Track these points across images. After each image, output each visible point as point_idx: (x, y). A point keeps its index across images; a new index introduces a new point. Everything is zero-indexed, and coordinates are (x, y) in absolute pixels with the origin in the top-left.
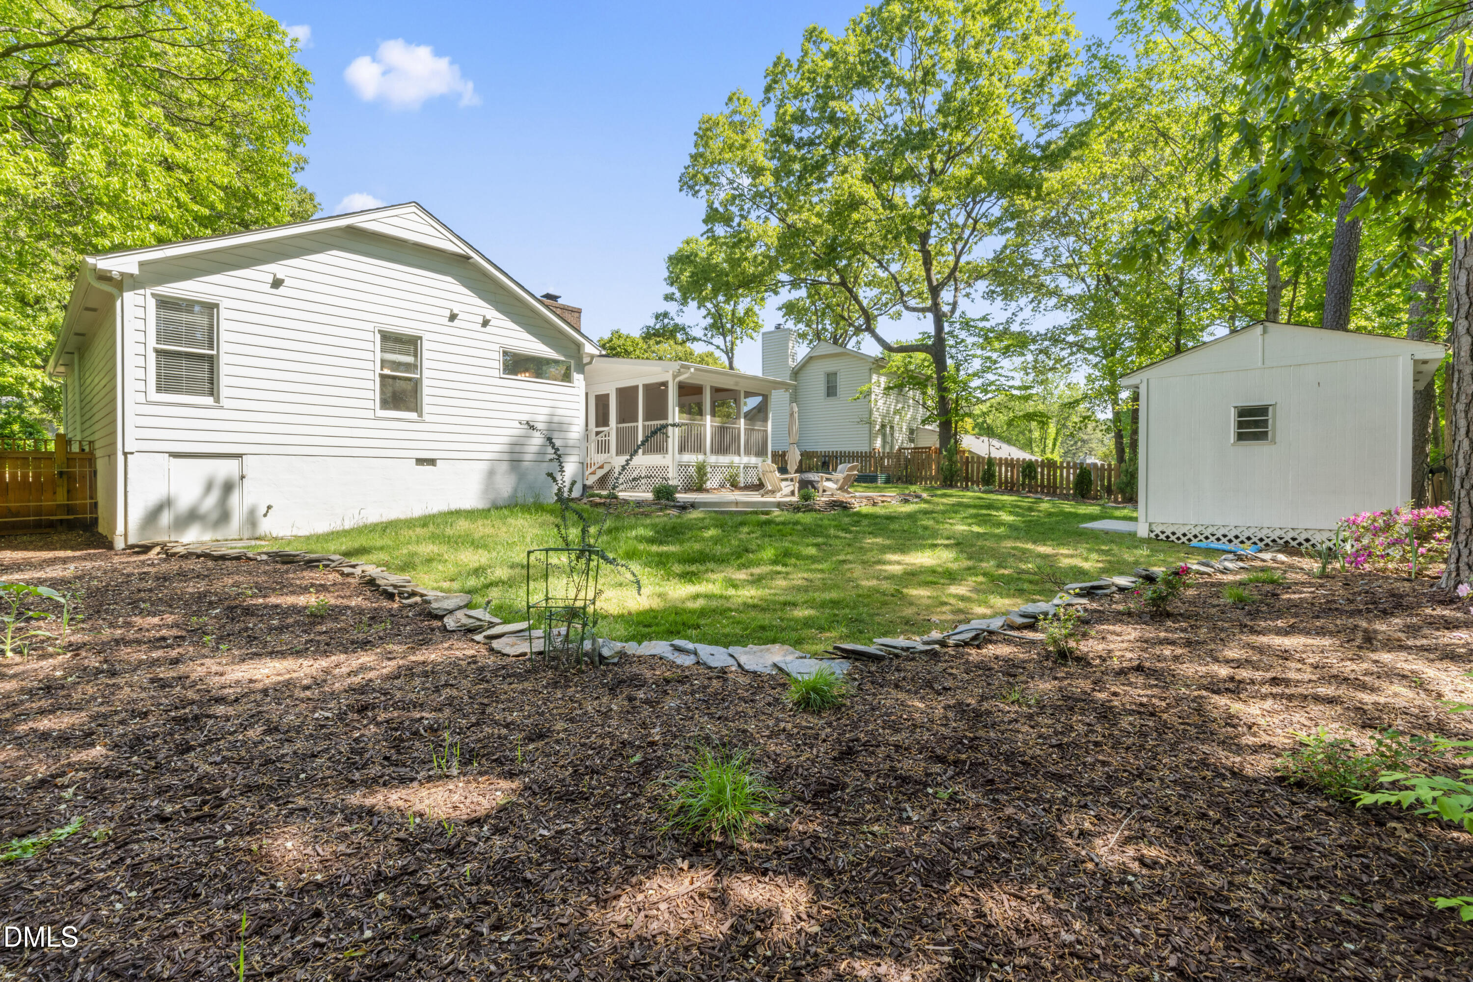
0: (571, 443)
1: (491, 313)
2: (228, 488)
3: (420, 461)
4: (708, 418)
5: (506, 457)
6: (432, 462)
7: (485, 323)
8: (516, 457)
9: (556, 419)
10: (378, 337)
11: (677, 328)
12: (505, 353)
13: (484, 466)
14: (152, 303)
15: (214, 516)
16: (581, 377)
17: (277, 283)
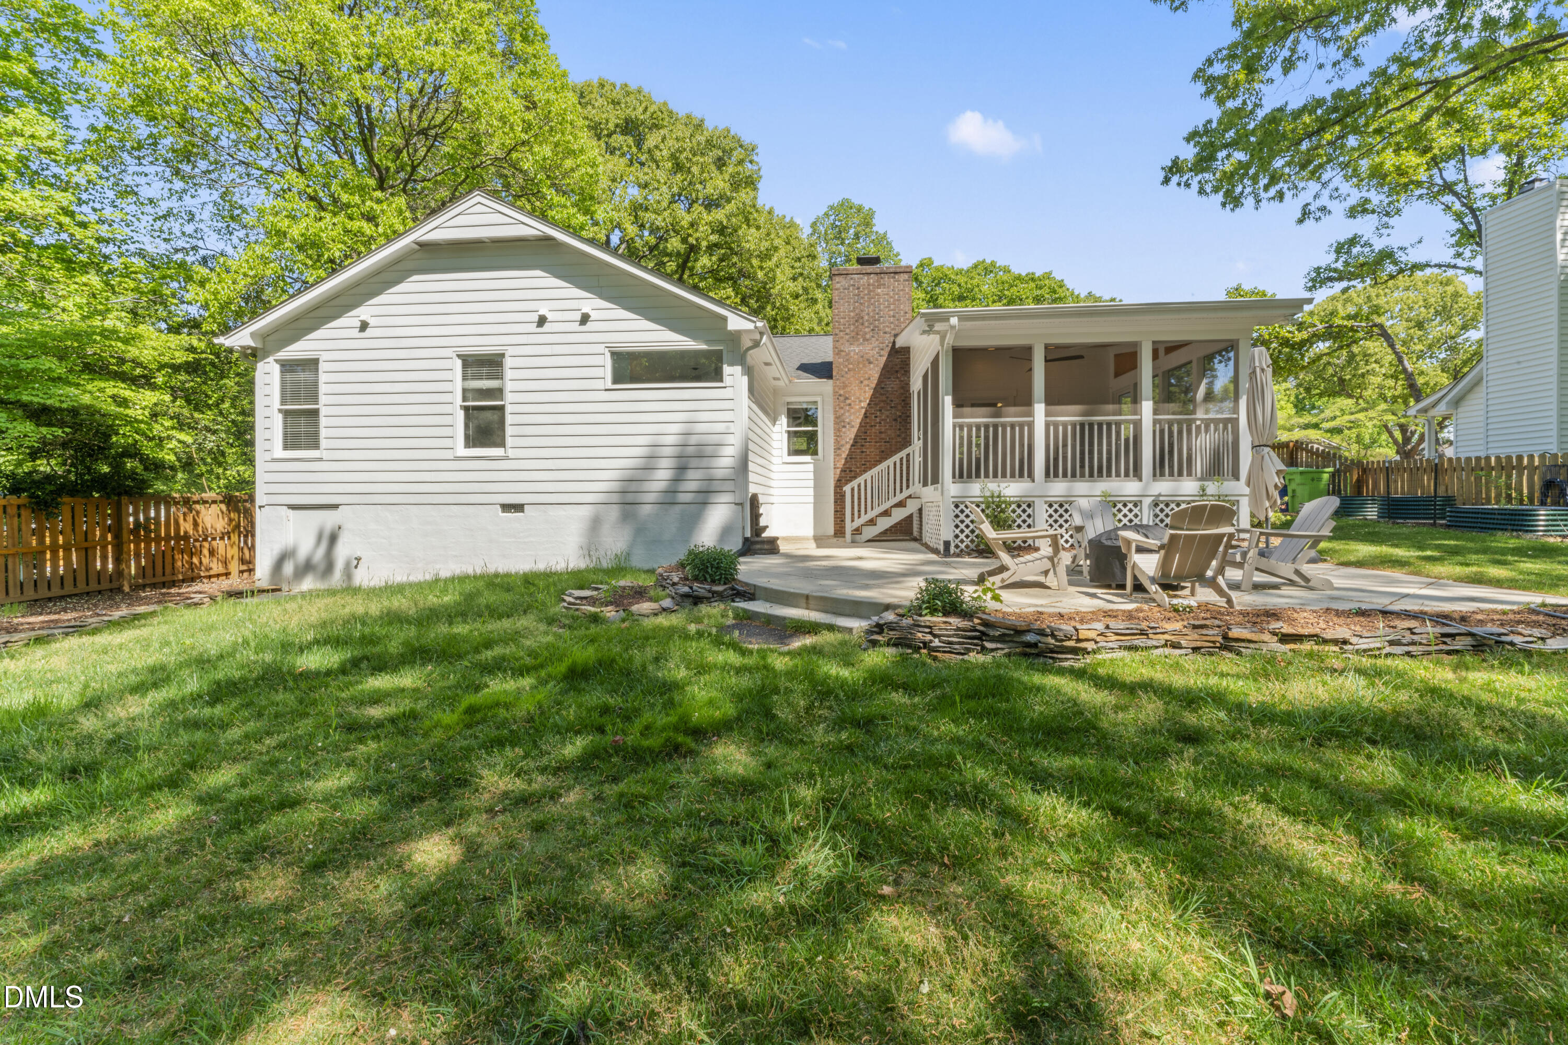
0: (719, 473)
1: (591, 304)
2: (333, 539)
3: (507, 508)
4: (1040, 409)
5: (615, 498)
6: (519, 508)
7: (585, 319)
8: (630, 498)
9: (693, 440)
10: (459, 363)
11: (1387, 255)
12: (613, 354)
13: (585, 512)
14: (277, 367)
15: (322, 567)
16: (738, 369)
17: (364, 326)
